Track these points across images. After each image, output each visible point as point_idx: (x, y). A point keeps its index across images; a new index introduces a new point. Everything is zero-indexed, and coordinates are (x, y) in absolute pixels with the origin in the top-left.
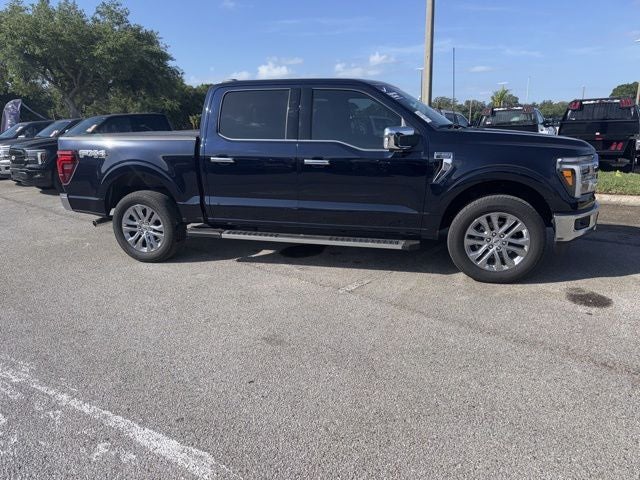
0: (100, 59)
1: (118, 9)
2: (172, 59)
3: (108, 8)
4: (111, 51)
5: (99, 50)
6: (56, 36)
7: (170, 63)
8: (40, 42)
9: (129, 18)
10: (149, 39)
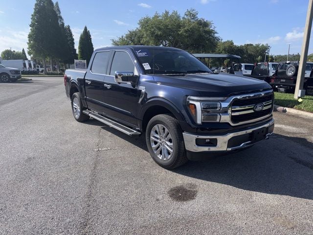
0: (181, 35)
1: (193, 12)
2: (216, 33)
3: (189, 12)
4: (186, 31)
5: (182, 31)
6: (167, 26)
7: (216, 35)
8: (160, 29)
9: (197, 16)
10: (206, 24)
